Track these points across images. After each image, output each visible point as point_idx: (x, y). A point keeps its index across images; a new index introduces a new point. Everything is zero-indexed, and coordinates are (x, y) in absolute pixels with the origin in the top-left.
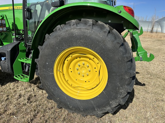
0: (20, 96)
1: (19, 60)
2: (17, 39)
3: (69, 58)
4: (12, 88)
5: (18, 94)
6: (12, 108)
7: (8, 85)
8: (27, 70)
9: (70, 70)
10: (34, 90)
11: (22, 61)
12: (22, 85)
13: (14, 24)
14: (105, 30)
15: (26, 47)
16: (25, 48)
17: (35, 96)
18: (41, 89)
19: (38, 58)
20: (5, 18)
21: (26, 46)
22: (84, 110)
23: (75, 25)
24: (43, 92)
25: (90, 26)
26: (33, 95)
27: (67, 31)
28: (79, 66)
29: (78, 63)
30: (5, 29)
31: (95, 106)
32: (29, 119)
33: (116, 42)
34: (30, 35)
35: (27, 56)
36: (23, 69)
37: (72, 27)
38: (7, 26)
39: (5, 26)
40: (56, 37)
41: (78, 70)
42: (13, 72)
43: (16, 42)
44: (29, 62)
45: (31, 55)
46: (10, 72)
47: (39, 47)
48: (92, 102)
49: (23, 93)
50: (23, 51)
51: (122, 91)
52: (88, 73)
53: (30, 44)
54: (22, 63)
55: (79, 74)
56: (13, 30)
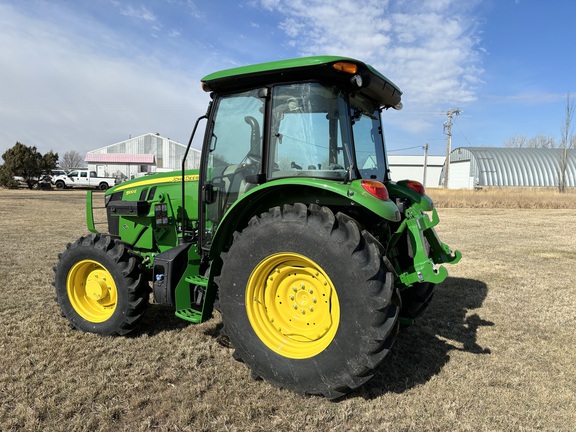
0: (184, 355)
1: (187, 279)
2: (186, 239)
3: (275, 275)
4: (168, 340)
5: (180, 352)
6: (169, 373)
7: (160, 335)
8: (199, 301)
9: (277, 300)
10: (210, 347)
11: (191, 281)
12: (189, 337)
13: (182, 210)
14: (326, 224)
15: (201, 254)
16: (198, 257)
17: (212, 357)
18: (224, 346)
19: (219, 274)
20: (166, 201)
21: (201, 252)
22: (300, 381)
23: (280, 217)
24: (228, 352)
25: (303, 217)
26: (209, 355)
27: (267, 226)
28: (296, 291)
29: (294, 286)
30: (165, 221)
31: (320, 371)
32: (198, 390)
33: (346, 244)
34: (209, 228)
35: (202, 272)
36: (192, 300)
37: (275, 220)
38: (170, 215)
39: (166, 216)
40: (249, 236)
41: (292, 299)
42: (174, 305)
43: (183, 246)
44: (205, 283)
45: (208, 272)
46: (169, 303)
47: (223, 255)
48: (315, 362)
49: (189, 351)
50: (195, 262)
51: (366, 338)
52: (313, 306)
53: (207, 248)
54: (192, 286)
55: (296, 308)
56: (179, 220)
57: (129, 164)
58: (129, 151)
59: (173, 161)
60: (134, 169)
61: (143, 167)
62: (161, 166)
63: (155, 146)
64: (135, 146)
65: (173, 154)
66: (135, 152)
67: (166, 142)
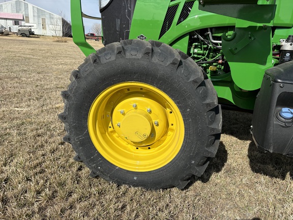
57: (6, 19)
58: (5, 11)
59: (36, 19)
60: (10, 23)
61: (16, 22)
62: (28, 22)
63: (23, 9)
64: (9, 7)
65: (36, 14)
66: (10, 11)
67: (30, 6)
